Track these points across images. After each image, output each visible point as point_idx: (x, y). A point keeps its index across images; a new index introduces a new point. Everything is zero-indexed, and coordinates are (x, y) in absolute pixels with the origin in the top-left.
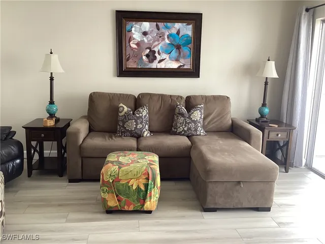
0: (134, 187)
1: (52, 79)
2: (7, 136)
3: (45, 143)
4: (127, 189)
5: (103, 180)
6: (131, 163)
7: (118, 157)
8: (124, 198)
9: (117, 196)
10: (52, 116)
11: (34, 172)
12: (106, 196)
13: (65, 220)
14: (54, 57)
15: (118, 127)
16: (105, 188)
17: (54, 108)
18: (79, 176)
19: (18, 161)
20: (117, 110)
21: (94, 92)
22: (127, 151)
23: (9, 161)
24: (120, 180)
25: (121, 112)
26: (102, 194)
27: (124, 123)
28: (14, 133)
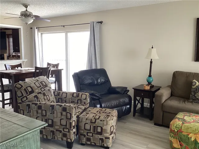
0: (193, 139)
1: (151, 62)
2: (125, 92)
3: (145, 99)
4: (187, 139)
5: (171, 129)
6: (192, 122)
7: (184, 116)
8: (184, 145)
9: (180, 142)
10: (149, 83)
11: (136, 114)
12: (172, 140)
13: (146, 147)
14: (154, 50)
15: (191, 96)
16: (172, 135)
17: (151, 79)
18: (161, 123)
19: (128, 106)
20: (190, 84)
21: (176, 71)
22: (192, 113)
23: (123, 106)
24: (182, 132)
25: (194, 86)
26: (170, 138)
27: (195, 93)
28: (129, 91)
